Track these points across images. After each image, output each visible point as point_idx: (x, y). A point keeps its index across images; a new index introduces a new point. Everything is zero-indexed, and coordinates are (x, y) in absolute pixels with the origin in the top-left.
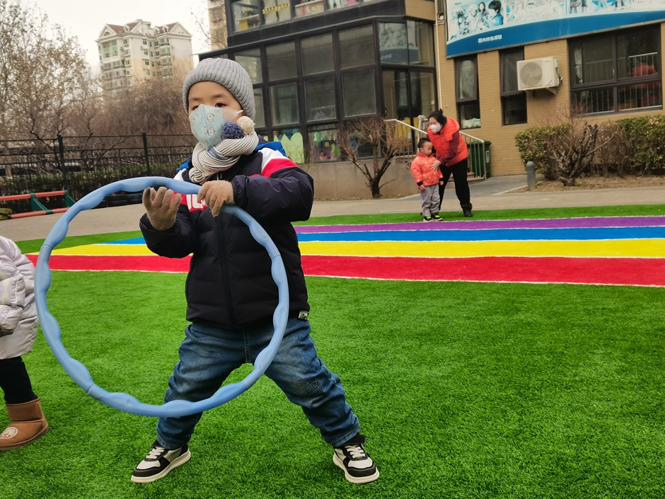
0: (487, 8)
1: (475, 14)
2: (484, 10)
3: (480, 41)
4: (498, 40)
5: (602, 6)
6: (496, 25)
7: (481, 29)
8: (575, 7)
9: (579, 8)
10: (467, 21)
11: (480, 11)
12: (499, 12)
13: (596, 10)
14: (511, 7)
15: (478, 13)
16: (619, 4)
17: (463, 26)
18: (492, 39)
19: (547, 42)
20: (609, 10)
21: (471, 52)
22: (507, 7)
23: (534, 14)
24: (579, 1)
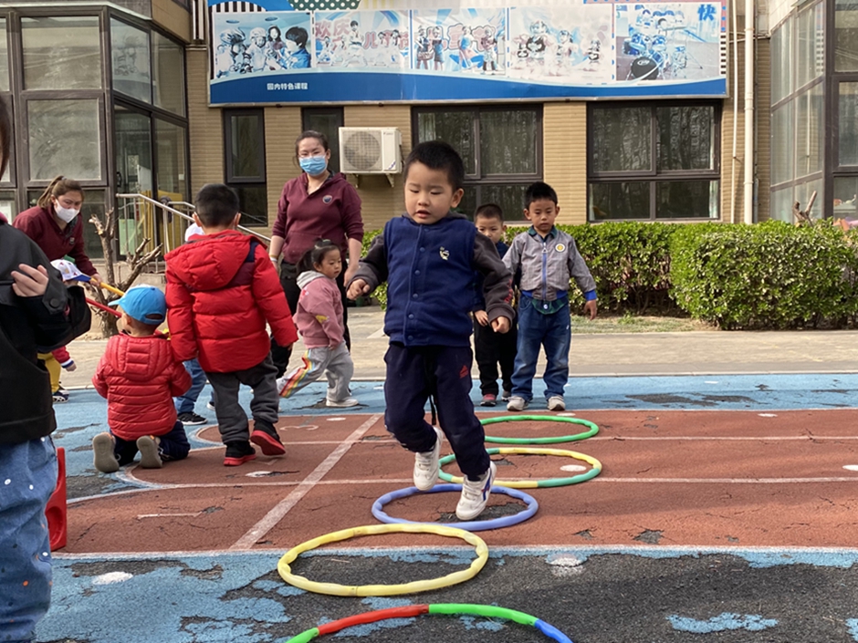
0: (283, 37)
1: (260, 43)
2: (278, 39)
3: (270, 87)
4: (301, 90)
5: (464, 65)
6: (297, 66)
7: (272, 69)
8: (425, 61)
9: (431, 63)
10: (248, 52)
11: (271, 39)
12: (303, 47)
13: (456, 70)
14: (323, 43)
15: (268, 43)
16: (489, 67)
17: (239, 58)
18: (291, 86)
19: (381, 105)
20: (474, 73)
21: (254, 104)
22: (318, 40)
23: (361, 60)
24: (431, 51)
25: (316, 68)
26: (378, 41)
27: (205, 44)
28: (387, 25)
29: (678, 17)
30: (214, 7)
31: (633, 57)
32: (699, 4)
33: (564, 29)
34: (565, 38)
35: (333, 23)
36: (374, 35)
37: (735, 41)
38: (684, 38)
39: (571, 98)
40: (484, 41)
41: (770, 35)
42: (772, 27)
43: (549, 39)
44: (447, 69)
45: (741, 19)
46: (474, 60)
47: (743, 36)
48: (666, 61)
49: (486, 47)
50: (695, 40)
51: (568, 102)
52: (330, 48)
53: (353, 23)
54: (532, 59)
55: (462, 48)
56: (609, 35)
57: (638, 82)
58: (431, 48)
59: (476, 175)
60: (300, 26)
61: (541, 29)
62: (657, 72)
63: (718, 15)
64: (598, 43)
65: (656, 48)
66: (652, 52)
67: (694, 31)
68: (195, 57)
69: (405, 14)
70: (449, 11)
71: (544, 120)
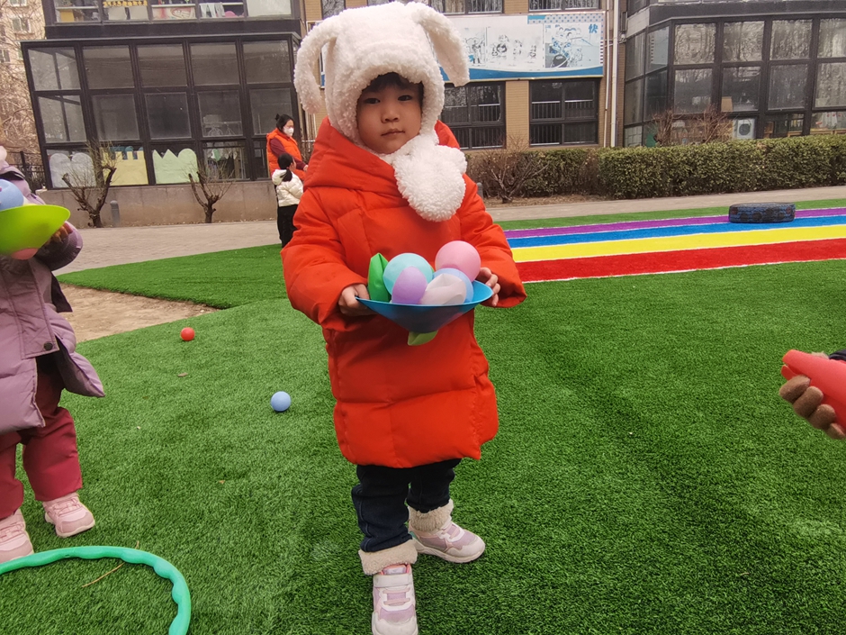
29: (578, 31)
31: (554, 55)
32: (589, 24)
33: (517, 39)
34: (518, 44)
37: (608, 44)
38: (581, 43)
39: (521, 78)
40: (474, 46)
41: (626, 41)
43: (509, 45)
45: (612, 31)
47: (612, 43)
48: (571, 56)
49: (475, 50)
50: (587, 44)
51: (519, 80)
54: (500, 56)
56: (541, 42)
57: (557, 69)
61: (505, 39)
62: (566, 63)
63: (599, 31)
64: (535, 47)
66: (564, 51)
67: (586, 39)
71: (507, 91)
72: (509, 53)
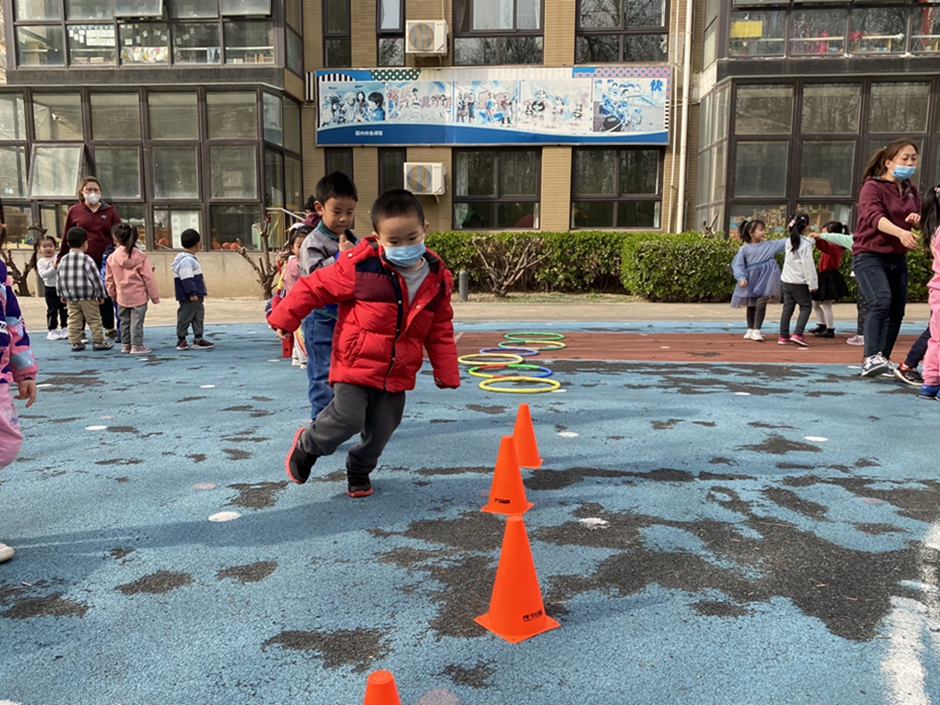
0: (367, 99)
1: (351, 103)
2: (363, 100)
3: (357, 133)
4: (378, 136)
5: (489, 120)
6: (376, 119)
7: (359, 121)
8: (463, 117)
9: (466, 118)
10: (343, 109)
11: (358, 100)
12: (380, 106)
13: (483, 123)
14: (394, 103)
15: (357, 103)
16: (506, 121)
17: (337, 113)
18: (371, 133)
19: (432, 147)
20: (496, 125)
21: (346, 145)
22: (390, 102)
23: (419, 115)
24: (467, 110)
25: (389, 121)
26: (431, 102)
27: (314, 103)
28: (437, 92)
29: (637, 88)
30: (321, 78)
31: (605, 116)
32: (651, 80)
33: (558, 95)
34: (559, 102)
35: (400, 89)
36: (428, 98)
37: (676, 105)
38: (640, 103)
39: (562, 144)
40: (503, 103)
41: (699, 101)
42: (701, 96)
43: (547, 102)
44: (477, 122)
45: (680, 90)
46: (496, 116)
47: (681, 102)
48: (627, 118)
49: (504, 108)
50: (648, 104)
51: (559, 146)
52: (398, 107)
53: (415, 90)
54: (536, 116)
55: (488, 108)
56: (589, 100)
57: (608, 133)
58: (467, 108)
59: (494, 195)
60: (378, 91)
61: (543, 95)
62: (621, 126)
63: (664, 88)
64: (581, 106)
65: (621, 110)
66: (618, 112)
67: (647, 98)
68: (307, 111)
69: (449, 83)
70: (480, 82)
71: (543, 158)
72: (547, 113)
